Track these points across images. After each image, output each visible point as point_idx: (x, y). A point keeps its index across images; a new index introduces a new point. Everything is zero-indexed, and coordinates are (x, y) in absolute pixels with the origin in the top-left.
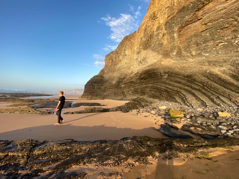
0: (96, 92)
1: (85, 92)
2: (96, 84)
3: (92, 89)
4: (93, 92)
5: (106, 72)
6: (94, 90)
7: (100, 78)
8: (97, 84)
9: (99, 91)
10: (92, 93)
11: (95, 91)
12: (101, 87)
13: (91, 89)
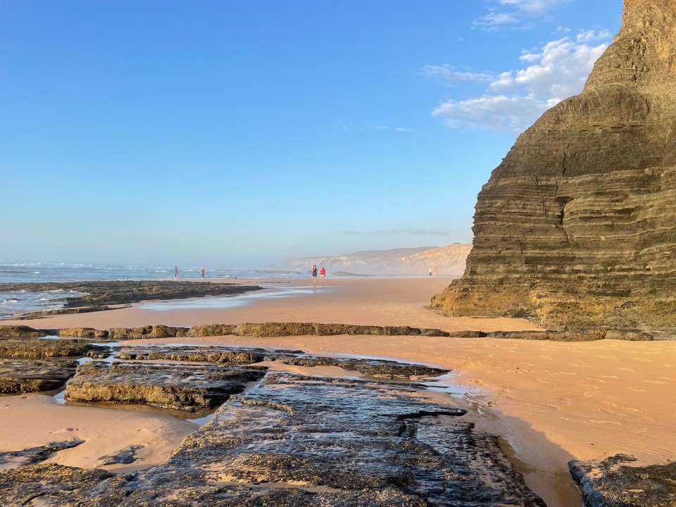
0: (581, 254)
1: (487, 260)
2: (577, 180)
3: (545, 231)
4: (555, 253)
5: (665, 56)
6: (555, 237)
7: (609, 121)
8: (589, 178)
9: (611, 245)
10: (547, 261)
11: (566, 244)
12: (634, 200)
13: (531, 231)
